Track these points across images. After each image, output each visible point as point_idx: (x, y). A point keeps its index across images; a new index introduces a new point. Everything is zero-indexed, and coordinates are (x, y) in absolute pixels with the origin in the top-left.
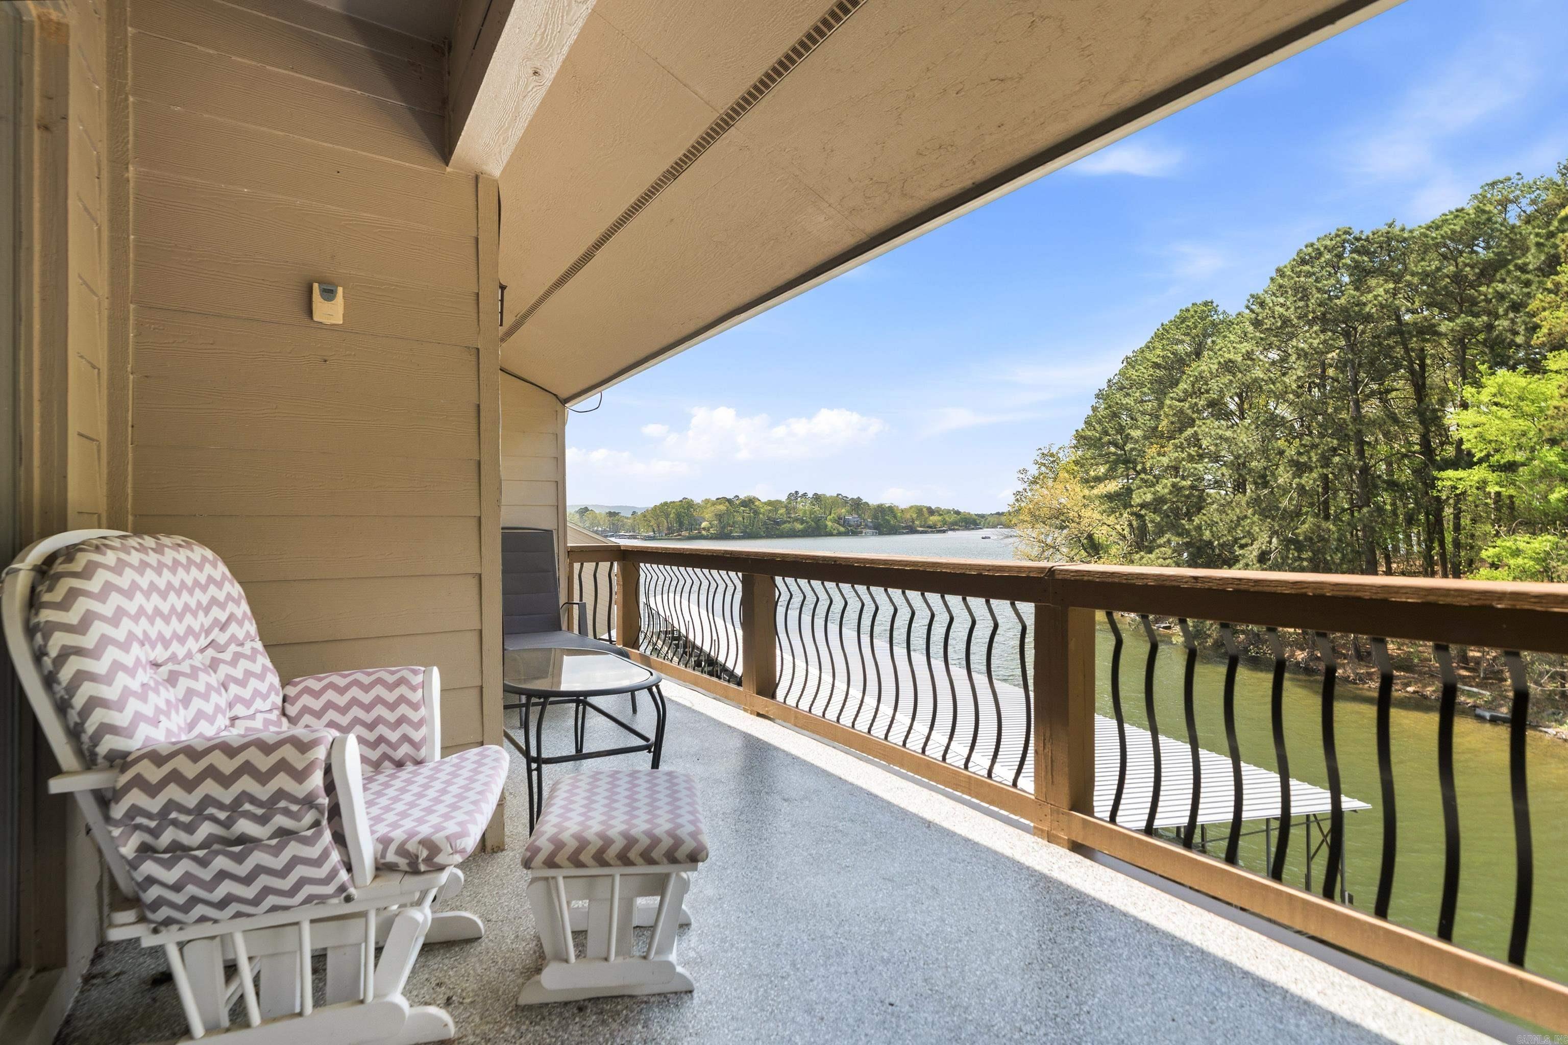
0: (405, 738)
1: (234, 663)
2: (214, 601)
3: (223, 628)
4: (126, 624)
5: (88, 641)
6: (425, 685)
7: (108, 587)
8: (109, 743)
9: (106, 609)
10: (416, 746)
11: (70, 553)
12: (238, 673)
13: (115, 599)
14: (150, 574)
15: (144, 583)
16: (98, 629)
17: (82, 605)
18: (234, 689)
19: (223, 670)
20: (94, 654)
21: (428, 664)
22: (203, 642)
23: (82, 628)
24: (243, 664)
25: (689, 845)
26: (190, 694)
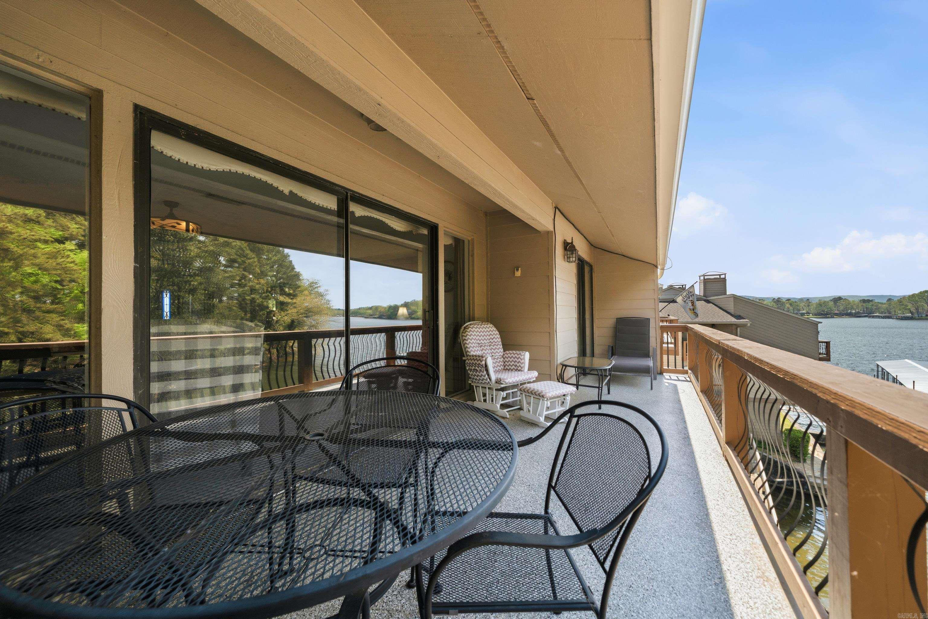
0: (520, 366)
1: (493, 346)
2: (491, 334)
3: (492, 339)
4: (472, 336)
5: (466, 338)
6: (524, 355)
7: (470, 331)
8: (468, 353)
9: (469, 334)
10: (522, 368)
11: (467, 326)
12: (494, 348)
13: (471, 332)
14: (478, 329)
15: (476, 330)
16: (468, 337)
17: (467, 333)
18: (492, 350)
19: (491, 347)
20: (467, 340)
21: (526, 351)
22: (488, 341)
23: (466, 336)
24: (495, 346)
25: (543, 393)
26: (483, 349)
